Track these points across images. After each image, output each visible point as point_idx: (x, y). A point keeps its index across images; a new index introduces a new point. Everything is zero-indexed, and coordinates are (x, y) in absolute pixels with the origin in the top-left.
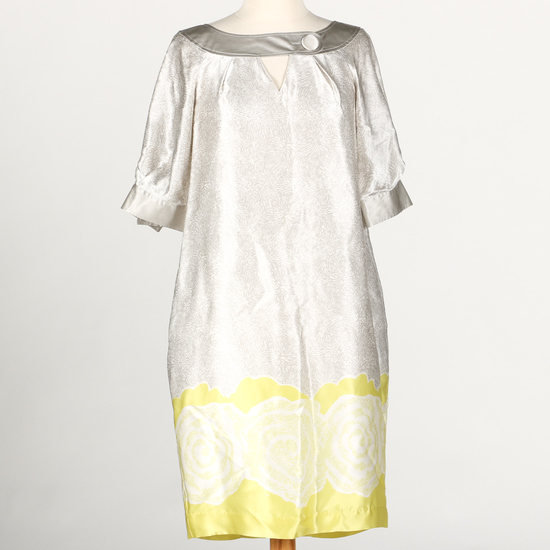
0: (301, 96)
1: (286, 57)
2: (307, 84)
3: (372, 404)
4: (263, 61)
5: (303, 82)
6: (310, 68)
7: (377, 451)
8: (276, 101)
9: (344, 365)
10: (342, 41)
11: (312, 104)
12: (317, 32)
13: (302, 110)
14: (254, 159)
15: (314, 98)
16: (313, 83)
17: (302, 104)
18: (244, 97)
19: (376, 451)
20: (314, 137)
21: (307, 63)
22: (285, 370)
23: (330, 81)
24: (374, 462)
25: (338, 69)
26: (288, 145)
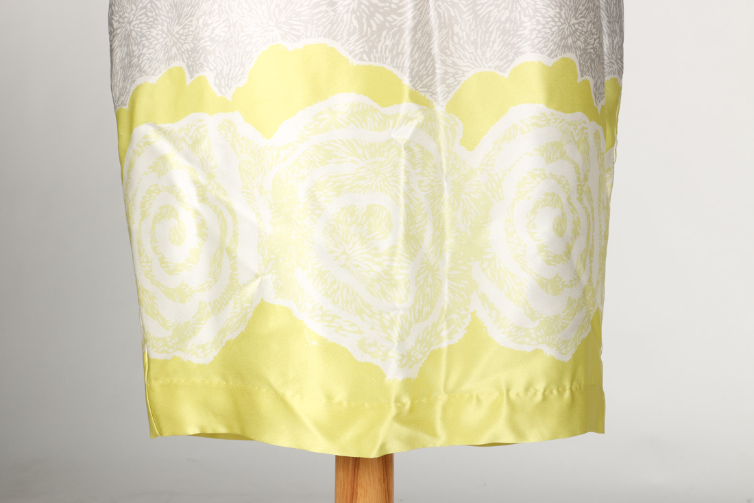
3: (586, 138)
7: (591, 255)
9: (525, 28)
19: (588, 253)
22: (369, 25)
24: (584, 278)
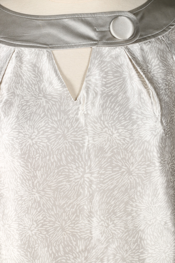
0: (106, 108)
1: (87, 50)
2: (115, 90)
4: (56, 55)
5: (110, 87)
6: (120, 66)
8: (71, 116)
10: (165, 22)
11: (121, 120)
12: (131, 12)
13: (106, 129)
14: (39, 193)
15: (124, 112)
16: (123, 89)
17: (107, 121)
18: (25, 110)
20: (122, 165)
21: (117, 57)
23: (146, 85)
25: (158, 64)
26: (86, 176)
